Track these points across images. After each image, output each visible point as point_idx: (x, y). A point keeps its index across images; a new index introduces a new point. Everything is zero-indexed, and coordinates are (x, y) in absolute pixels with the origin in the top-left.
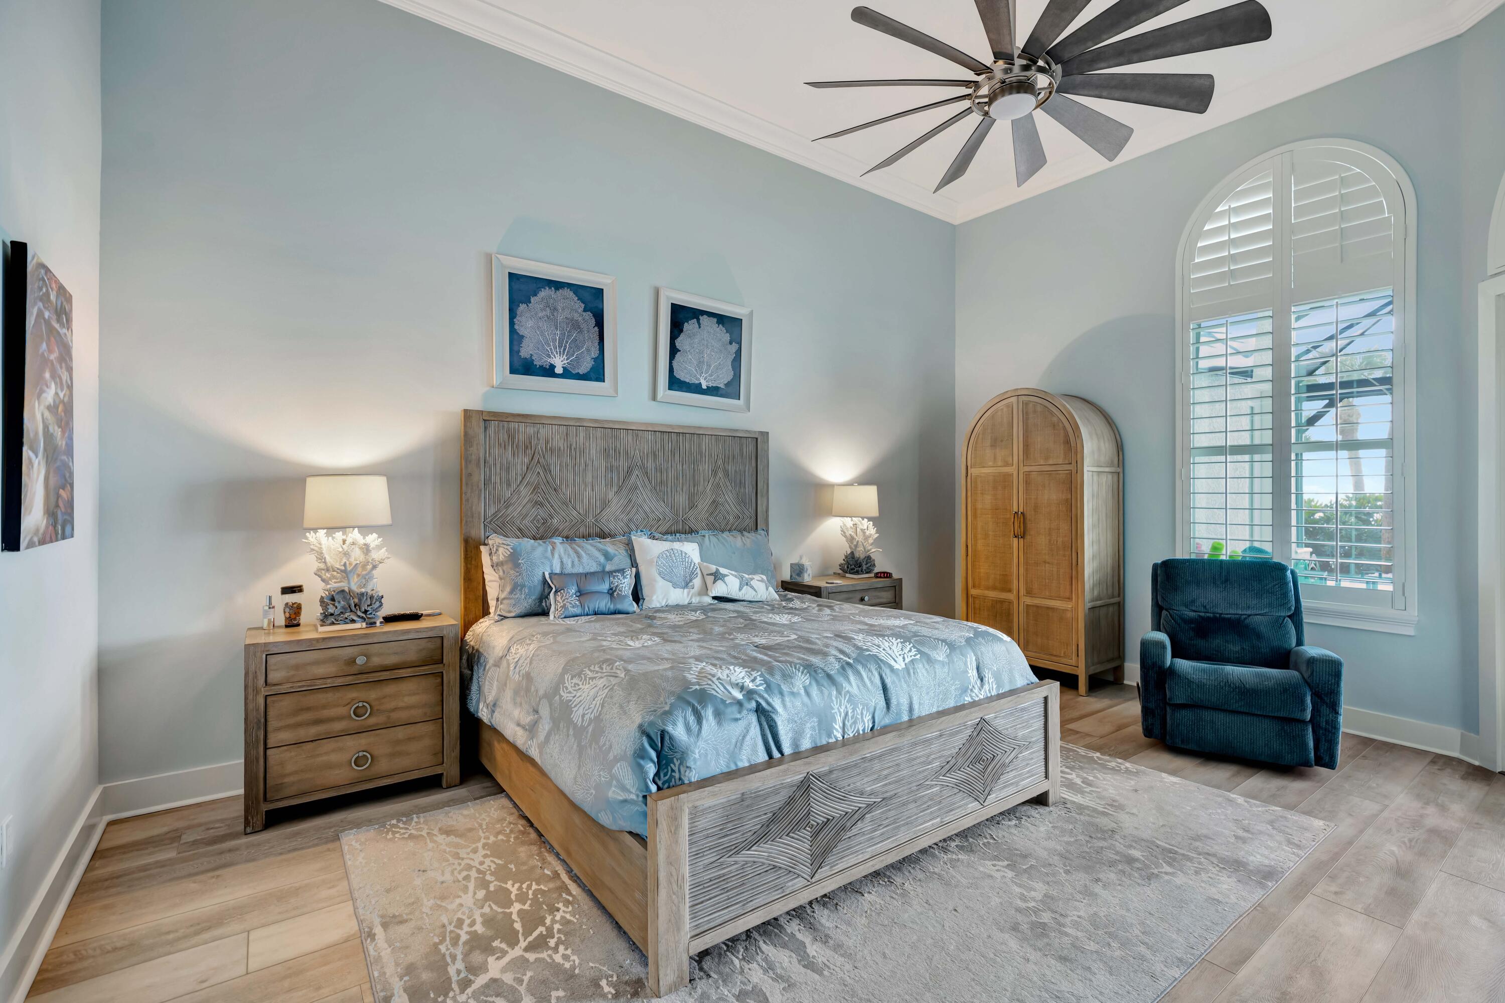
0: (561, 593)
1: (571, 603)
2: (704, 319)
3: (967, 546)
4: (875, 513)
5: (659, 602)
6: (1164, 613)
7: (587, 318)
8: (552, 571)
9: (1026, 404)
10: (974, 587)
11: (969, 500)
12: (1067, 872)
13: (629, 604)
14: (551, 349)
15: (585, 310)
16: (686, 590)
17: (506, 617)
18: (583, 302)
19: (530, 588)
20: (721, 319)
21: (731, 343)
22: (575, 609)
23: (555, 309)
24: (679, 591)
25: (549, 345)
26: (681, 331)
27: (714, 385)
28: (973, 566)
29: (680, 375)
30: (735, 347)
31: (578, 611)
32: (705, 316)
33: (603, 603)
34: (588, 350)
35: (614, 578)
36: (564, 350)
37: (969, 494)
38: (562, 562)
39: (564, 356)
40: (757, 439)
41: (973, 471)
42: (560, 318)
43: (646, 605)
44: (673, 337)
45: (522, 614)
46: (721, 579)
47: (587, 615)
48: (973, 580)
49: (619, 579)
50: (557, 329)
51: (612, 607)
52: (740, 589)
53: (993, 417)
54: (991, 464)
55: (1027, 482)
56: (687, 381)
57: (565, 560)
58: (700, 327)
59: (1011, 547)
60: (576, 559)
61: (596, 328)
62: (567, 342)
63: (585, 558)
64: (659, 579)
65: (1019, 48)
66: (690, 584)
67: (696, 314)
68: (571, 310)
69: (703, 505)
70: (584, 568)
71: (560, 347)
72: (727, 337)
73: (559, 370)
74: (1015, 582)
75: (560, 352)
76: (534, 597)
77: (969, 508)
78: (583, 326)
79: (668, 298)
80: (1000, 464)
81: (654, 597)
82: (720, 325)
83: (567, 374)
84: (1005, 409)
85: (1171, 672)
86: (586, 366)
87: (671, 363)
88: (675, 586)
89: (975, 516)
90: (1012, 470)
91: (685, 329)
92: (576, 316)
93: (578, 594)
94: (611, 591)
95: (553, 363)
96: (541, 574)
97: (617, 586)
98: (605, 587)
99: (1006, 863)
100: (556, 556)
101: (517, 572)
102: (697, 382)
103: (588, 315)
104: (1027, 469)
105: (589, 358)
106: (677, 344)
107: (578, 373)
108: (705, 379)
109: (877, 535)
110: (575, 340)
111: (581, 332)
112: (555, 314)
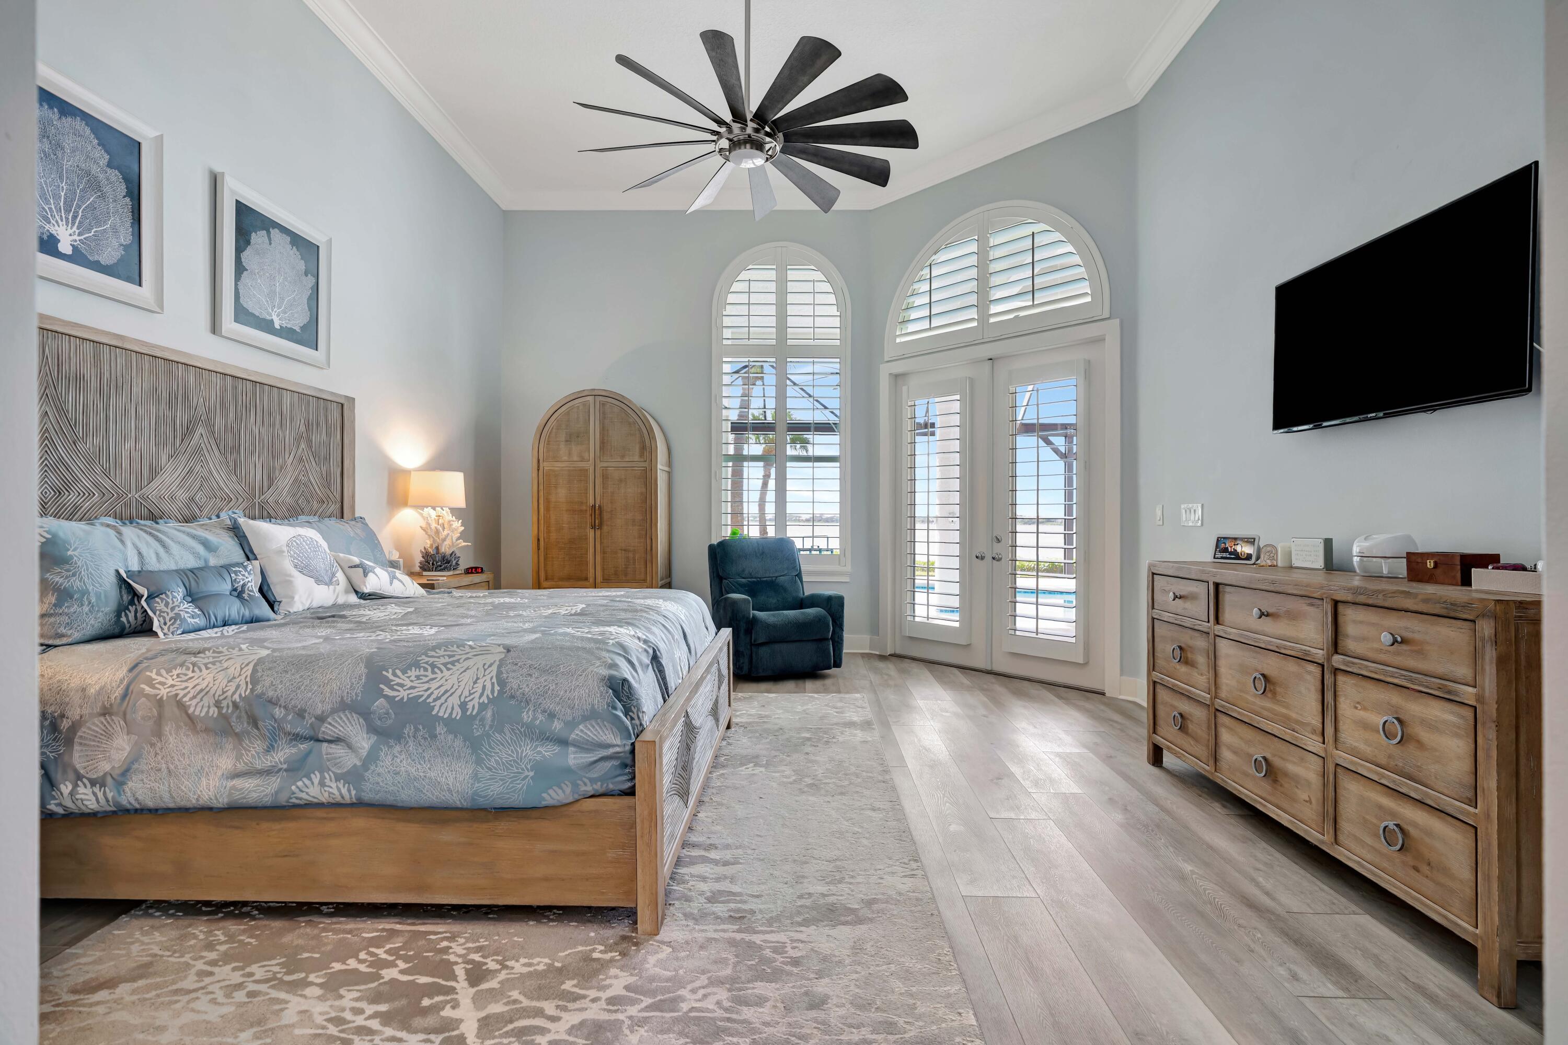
0: (162, 600)
1: (187, 612)
2: (275, 232)
3: (538, 540)
4: (461, 502)
5: (302, 603)
6: (724, 581)
7: (114, 179)
8: (127, 567)
9: (603, 404)
10: (546, 579)
11: (541, 494)
12: (788, 756)
13: (265, 610)
14: (50, 209)
15: (109, 165)
16: (331, 587)
17: (49, 646)
18: (106, 151)
19: (98, 596)
20: (297, 241)
21: (306, 275)
22: (197, 620)
23: (59, 146)
24: (323, 588)
25: (48, 203)
26: (248, 243)
27: (289, 326)
28: (545, 559)
29: (249, 304)
30: (311, 280)
31: (199, 621)
32: (276, 230)
33: (234, 609)
34: (115, 230)
35: (236, 575)
36: (75, 217)
37: (541, 487)
38: (140, 553)
39: (75, 228)
40: (342, 405)
41: (546, 466)
42: (67, 164)
43: (282, 609)
44: (239, 250)
45: (86, 638)
46: (371, 571)
47: (214, 627)
48: (546, 571)
49: (244, 575)
50: (61, 178)
51: (247, 613)
52: (391, 584)
53: (568, 413)
54: (565, 458)
55: (605, 477)
56: (257, 314)
57: (144, 551)
58: (270, 244)
59: (586, 538)
60: (161, 551)
61: (128, 200)
62: (79, 207)
63: (174, 548)
64: (295, 573)
65: (752, 112)
66: (335, 579)
67: (268, 224)
68: (88, 157)
69: (284, 483)
70: (176, 563)
71: (67, 211)
72: (301, 265)
73: (65, 247)
74: (591, 571)
75: (67, 219)
76: (107, 609)
77: (541, 501)
78: (107, 189)
79: (233, 192)
80: (575, 458)
81: (297, 598)
82: (294, 247)
83: (77, 257)
84: (581, 408)
85: (755, 619)
86: (110, 254)
87: (236, 285)
88: (318, 581)
89: (547, 509)
90: (589, 466)
91: (252, 241)
92: (95, 170)
93: (190, 599)
94: (235, 594)
95: (54, 233)
96: (113, 573)
97: (244, 585)
98: (226, 587)
99: (752, 765)
100: (129, 544)
101: (68, 571)
102: (268, 318)
103: (115, 175)
104: (605, 464)
105: (115, 244)
106: (243, 260)
107: (98, 262)
108: (278, 316)
109: (463, 528)
110: (92, 207)
111: (103, 197)
112: (60, 154)
